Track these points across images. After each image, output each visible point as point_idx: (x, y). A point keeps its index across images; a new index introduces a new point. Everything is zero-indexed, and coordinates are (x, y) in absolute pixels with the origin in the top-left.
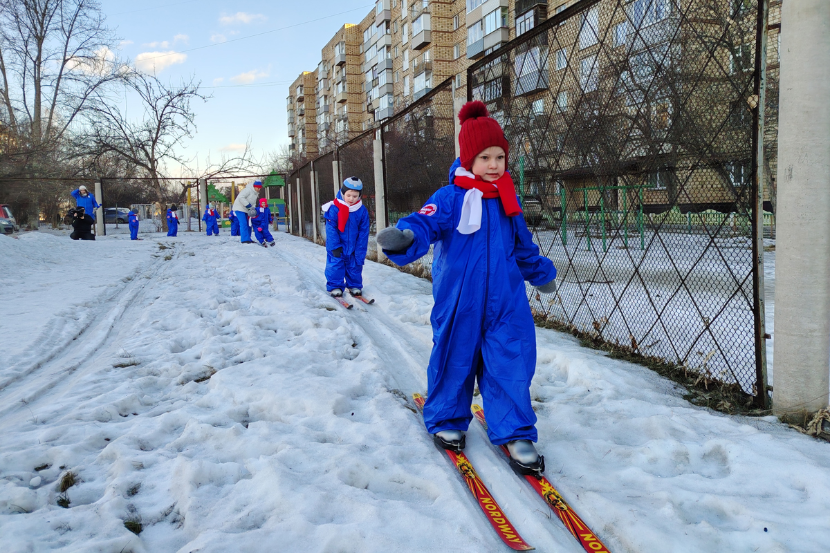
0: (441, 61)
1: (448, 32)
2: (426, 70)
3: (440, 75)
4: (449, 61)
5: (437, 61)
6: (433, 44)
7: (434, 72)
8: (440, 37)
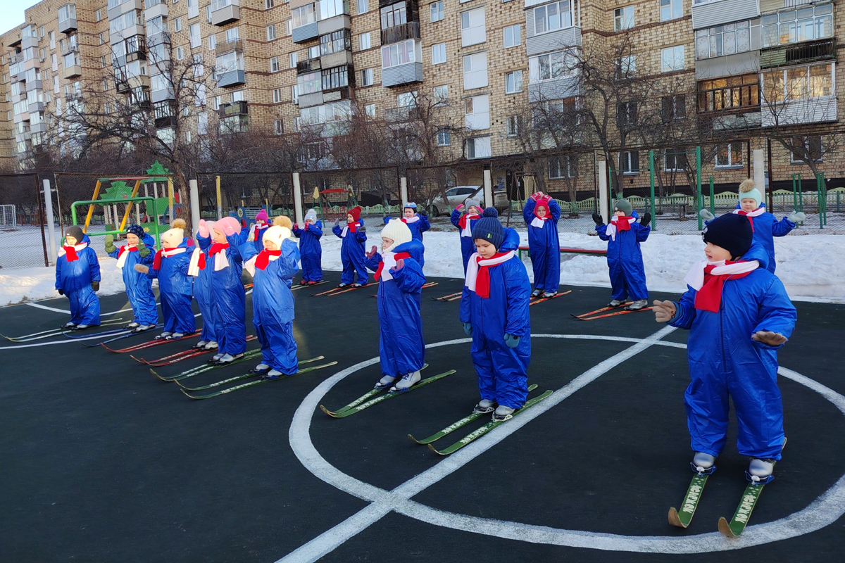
0: (254, 41)
1: (259, 11)
2: (237, 49)
3: (253, 57)
4: (262, 43)
5: (249, 40)
6: (243, 21)
7: (247, 53)
8: (250, 15)
